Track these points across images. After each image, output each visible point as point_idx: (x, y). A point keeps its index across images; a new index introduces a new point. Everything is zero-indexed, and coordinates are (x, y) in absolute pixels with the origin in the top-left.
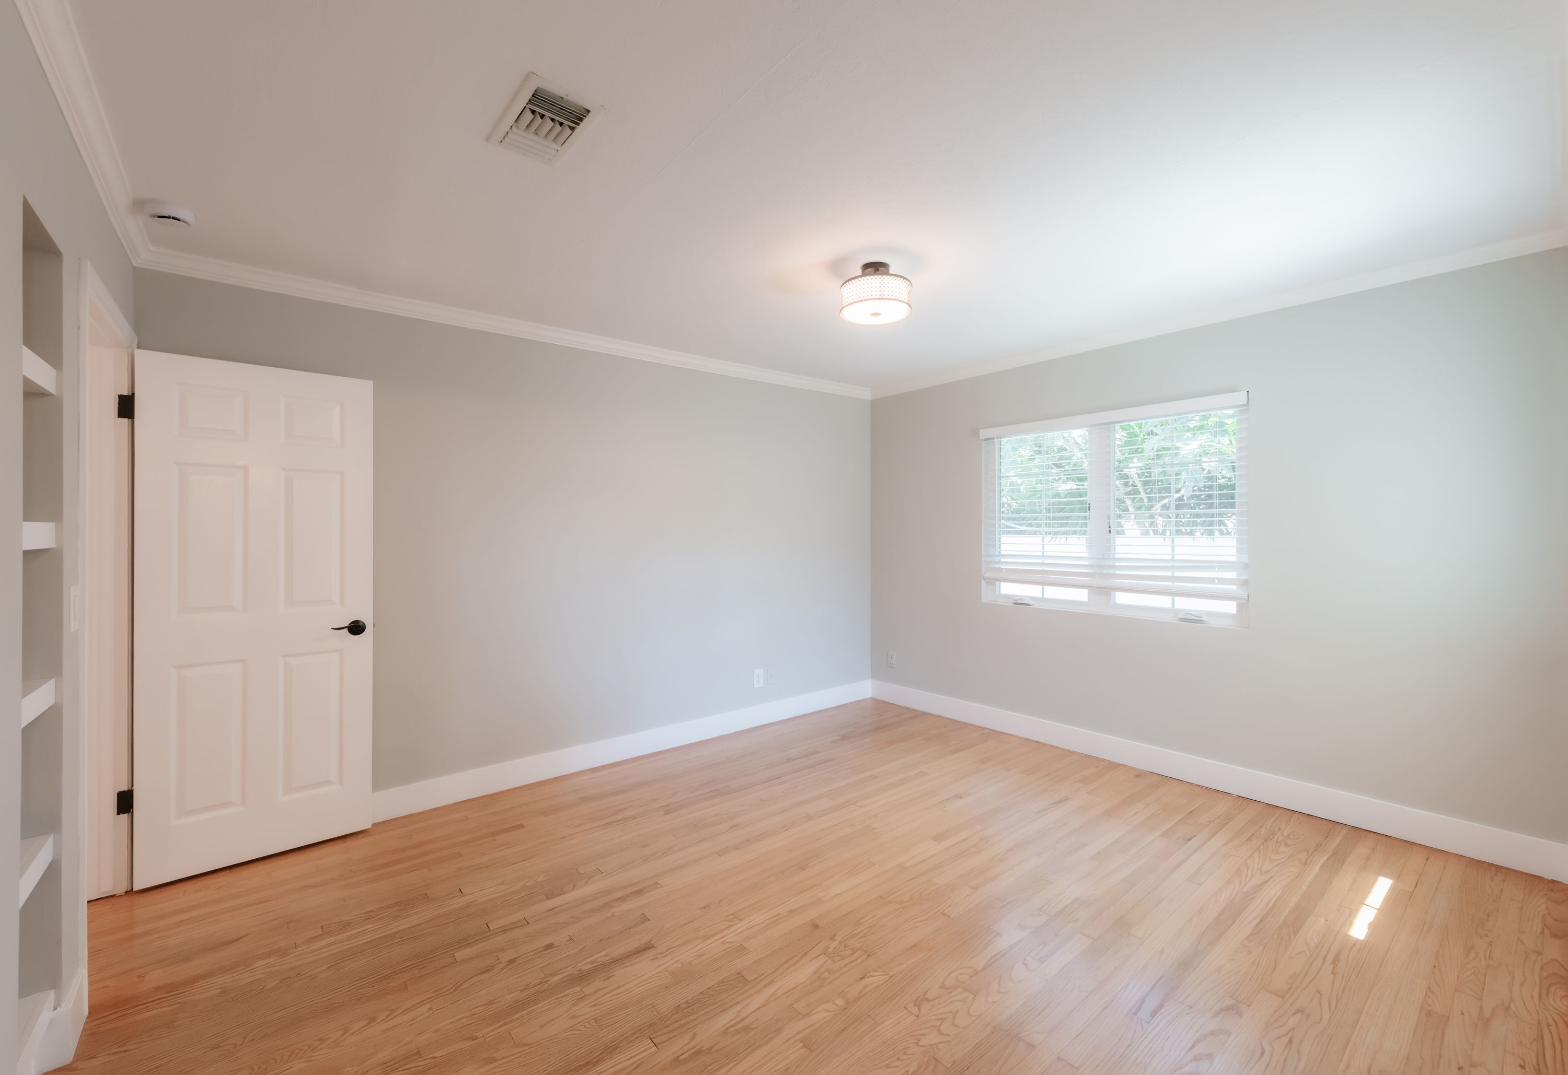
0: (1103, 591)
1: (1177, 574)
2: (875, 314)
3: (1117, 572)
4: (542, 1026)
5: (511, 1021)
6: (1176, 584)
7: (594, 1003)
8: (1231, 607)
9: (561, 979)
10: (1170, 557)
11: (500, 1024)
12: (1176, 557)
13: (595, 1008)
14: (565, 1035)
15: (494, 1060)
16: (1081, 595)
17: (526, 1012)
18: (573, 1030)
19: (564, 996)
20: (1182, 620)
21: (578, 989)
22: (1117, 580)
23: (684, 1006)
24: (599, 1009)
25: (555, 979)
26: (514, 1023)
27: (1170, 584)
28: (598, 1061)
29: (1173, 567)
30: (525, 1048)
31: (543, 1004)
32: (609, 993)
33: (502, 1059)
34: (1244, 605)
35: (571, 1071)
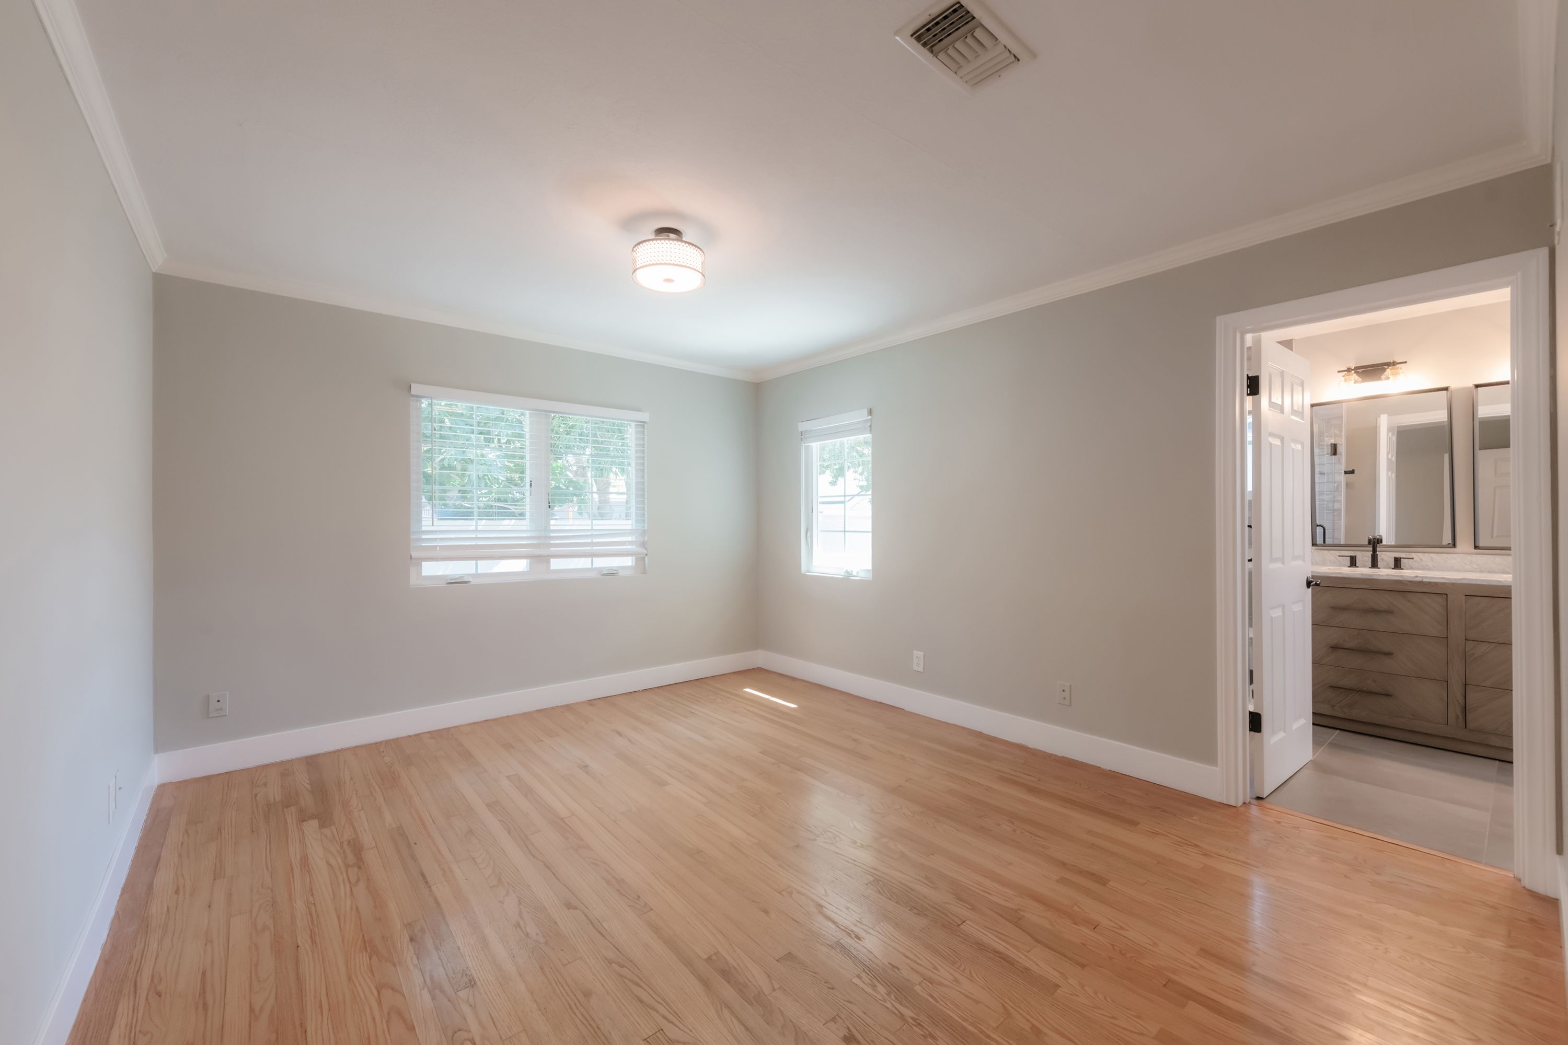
0: (540, 559)
1: (595, 540)
2: (669, 280)
3: (552, 542)
4: (977, 1002)
5: (982, 1032)
6: (594, 548)
7: (934, 971)
8: (629, 561)
9: (907, 1007)
10: (590, 528)
11: (988, 1041)
12: (595, 527)
13: (939, 967)
14: (979, 980)
15: (1033, 1027)
16: (519, 566)
17: (965, 1024)
18: (972, 977)
19: (932, 997)
20: (605, 575)
21: (918, 988)
22: (552, 549)
23: (916, 911)
24: (938, 964)
25: (908, 1013)
26: (984, 1029)
27: (590, 548)
28: (995, 952)
29: (592, 535)
30: (1009, 1007)
31: (948, 1012)
32: (915, 962)
33: (1028, 1021)
34: (640, 559)
35: (1014, 967)
